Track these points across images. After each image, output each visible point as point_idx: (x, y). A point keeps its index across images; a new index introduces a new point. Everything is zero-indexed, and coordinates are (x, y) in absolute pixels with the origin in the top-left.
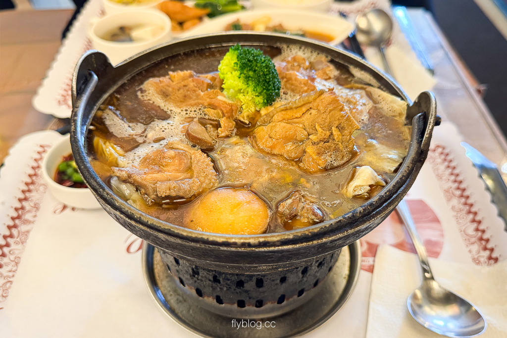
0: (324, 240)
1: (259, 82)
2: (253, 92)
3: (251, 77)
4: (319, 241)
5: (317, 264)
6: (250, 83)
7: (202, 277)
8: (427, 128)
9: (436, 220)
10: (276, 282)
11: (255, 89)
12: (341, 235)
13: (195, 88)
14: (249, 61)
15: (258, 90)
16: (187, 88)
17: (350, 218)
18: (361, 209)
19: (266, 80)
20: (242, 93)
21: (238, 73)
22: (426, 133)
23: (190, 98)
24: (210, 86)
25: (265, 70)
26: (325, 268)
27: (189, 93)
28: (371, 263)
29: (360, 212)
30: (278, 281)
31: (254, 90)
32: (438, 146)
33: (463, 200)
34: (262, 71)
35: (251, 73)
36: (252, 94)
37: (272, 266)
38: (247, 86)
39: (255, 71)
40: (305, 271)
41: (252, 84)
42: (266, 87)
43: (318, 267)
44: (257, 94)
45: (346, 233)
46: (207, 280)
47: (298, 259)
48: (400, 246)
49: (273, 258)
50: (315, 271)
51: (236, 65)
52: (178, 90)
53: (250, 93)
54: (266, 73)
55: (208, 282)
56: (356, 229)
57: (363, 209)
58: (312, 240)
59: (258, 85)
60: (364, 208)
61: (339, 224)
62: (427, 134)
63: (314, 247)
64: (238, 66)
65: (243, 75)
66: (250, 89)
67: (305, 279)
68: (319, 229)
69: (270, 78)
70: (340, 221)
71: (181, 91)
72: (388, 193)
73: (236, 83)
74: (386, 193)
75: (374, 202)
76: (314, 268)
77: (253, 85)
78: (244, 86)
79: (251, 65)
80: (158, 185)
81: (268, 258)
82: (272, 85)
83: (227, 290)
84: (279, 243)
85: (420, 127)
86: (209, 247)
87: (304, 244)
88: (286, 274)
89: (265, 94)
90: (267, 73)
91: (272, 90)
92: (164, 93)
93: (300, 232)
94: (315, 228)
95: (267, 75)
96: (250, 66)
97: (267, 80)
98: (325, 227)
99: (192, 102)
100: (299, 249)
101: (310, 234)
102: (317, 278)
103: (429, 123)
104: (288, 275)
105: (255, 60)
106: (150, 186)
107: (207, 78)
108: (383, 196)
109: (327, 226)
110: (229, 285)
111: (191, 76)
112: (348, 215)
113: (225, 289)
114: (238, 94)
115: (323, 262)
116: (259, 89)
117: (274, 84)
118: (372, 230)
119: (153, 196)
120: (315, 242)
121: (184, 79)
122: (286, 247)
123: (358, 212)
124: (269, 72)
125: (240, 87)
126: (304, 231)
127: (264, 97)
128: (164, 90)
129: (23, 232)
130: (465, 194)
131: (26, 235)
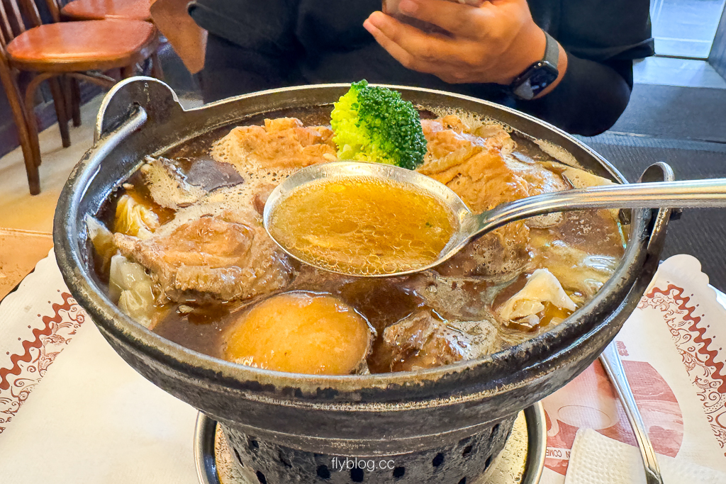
0: (452, 400)
1: (389, 135)
2: (379, 151)
3: (377, 128)
4: (442, 401)
5: (461, 451)
6: (375, 136)
7: (262, 451)
9: (672, 398)
10: (385, 476)
11: (382, 146)
12: (487, 394)
13: (295, 142)
14: (377, 103)
15: (386, 148)
16: (282, 141)
17: (506, 360)
18: (529, 346)
19: (399, 134)
20: (362, 151)
21: (356, 120)
22: (656, 224)
23: (284, 154)
24: (318, 140)
25: (400, 118)
26: (477, 458)
27: (284, 147)
28: (564, 457)
29: (527, 352)
30: (390, 475)
31: (380, 148)
32: (671, 287)
33: (713, 370)
34: (395, 119)
35: (378, 122)
36: (378, 154)
37: (355, 443)
38: (370, 140)
39: (383, 118)
40: (438, 461)
41: (379, 137)
42: (400, 143)
43: (464, 455)
44: (385, 154)
45: (496, 392)
46: (271, 459)
47: (403, 434)
48: (612, 432)
49: (351, 427)
50: (459, 462)
51: (354, 107)
52: (269, 142)
53: (374, 152)
54: (400, 123)
55: (272, 462)
56: (520, 385)
57: (534, 346)
58: (428, 398)
59: (387, 140)
62: (658, 226)
63: (431, 412)
64: (359, 109)
65: (363, 123)
66: (374, 146)
67: (440, 475)
68: (441, 376)
69: (406, 131)
70: (485, 364)
71: (274, 144)
73: (354, 134)
75: (555, 334)
76: (456, 455)
77: (379, 140)
78: (366, 141)
79: (378, 108)
80: (180, 269)
81: (342, 427)
82: (410, 142)
83: (302, 480)
84: (357, 397)
86: (226, 391)
87: (411, 406)
88: (403, 463)
89: (397, 156)
90: (403, 122)
91: (409, 149)
92: (248, 145)
94: (434, 375)
95: (402, 125)
96: (376, 111)
97: (402, 134)
98: (455, 373)
99: (285, 160)
100: (401, 413)
102: (463, 476)
104: (407, 465)
105: (386, 103)
106: (167, 270)
107: (317, 130)
108: (573, 325)
109: (459, 371)
110: (304, 472)
111: (294, 125)
112: (503, 354)
113: (299, 478)
114: (357, 153)
115: (473, 448)
116: (388, 146)
117: (413, 140)
118: (553, 391)
119: (168, 288)
120: (434, 403)
121: (282, 128)
122: (374, 408)
123: (524, 350)
124: (407, 121)
125: (359, 142)
127: (396, 160)
128: (250, 141)
129: (46, 354)
130: (716, 360)
131: (50, 359)
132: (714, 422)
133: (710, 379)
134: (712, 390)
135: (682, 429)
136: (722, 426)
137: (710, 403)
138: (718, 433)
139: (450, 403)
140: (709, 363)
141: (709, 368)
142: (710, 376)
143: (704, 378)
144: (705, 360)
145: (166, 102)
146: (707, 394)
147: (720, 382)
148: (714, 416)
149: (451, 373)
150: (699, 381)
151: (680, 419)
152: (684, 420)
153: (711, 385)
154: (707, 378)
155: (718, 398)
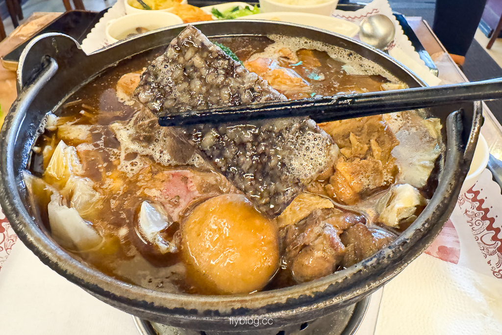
0: (335, 301)
4: (328, 303)
8: (472, 130)
9: (451, 226)
12: (360, 292)
17: (374, 267)
18: (390, 252)
29: (389, 257)
33: (477, 204)
57: (393, 252)
58: (316, 303)
60: (393, 249)
61: (358, 276)
63: (319, 312)
68: (326, 287)
70: (359, 272)
72: (426, 226)
74: (423, 225)
75: (408, 239)
85: (459, 129)
87: (304, 309)
93: (297, 292)
94: (322, 286)
98: (337, 282)
100: (296, 316)
101: (313, 296)
103: (473, 124)
108: (420, 230)
109: (340, 281)
120: (321, 305)
123: (386, 256)
126: (304, 291)
129: (9, 236)
130: (479, 198)
131: (13, 240)
132: (479, 241)
133: (475, 211)
134: (477, 218)
135: (460, 247)
136: (485, 244)
137: (476, 228)
138: (482, 248)
139: (334, 303)
140: (474, 200)
141: (474, 203)
142: (475, 209)
143: (471, 210)
144: (471, 197)
145: (71, 51)
146: (474, 221)
147: (482, 213)
148: (479, 236)
149: (334, 284)
150: (468, 212)
151: (457, 240)
152: (460, 240)
153: (477, 215)
154: (473, 210)
155: (481, 224)
